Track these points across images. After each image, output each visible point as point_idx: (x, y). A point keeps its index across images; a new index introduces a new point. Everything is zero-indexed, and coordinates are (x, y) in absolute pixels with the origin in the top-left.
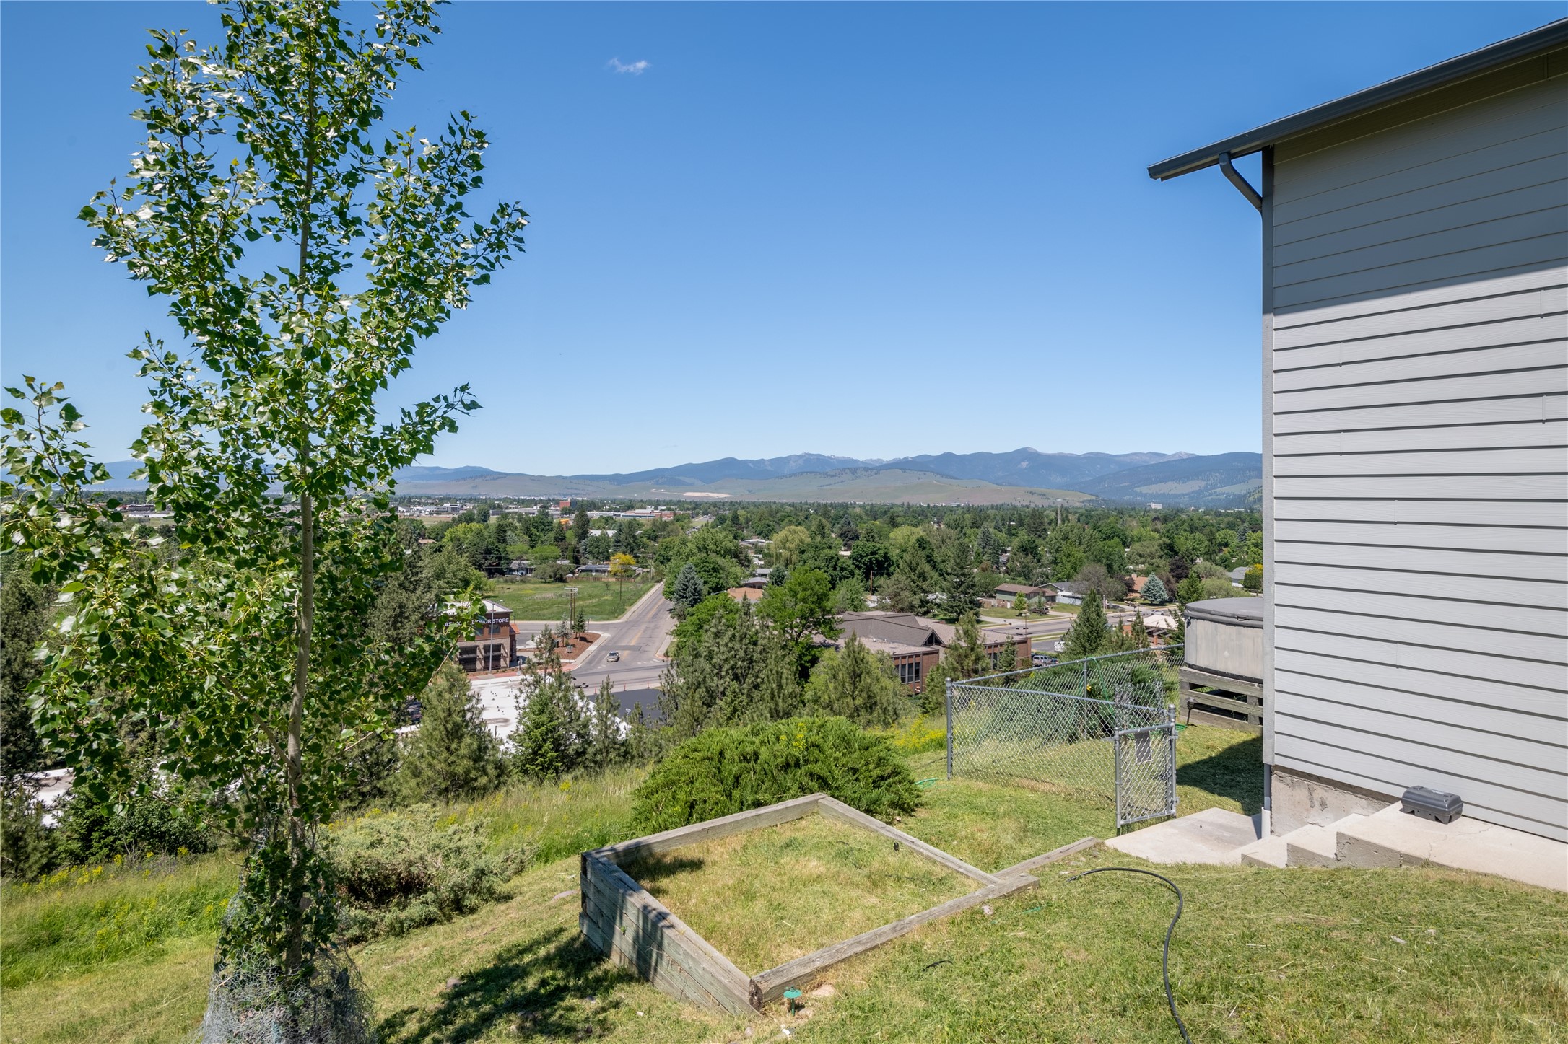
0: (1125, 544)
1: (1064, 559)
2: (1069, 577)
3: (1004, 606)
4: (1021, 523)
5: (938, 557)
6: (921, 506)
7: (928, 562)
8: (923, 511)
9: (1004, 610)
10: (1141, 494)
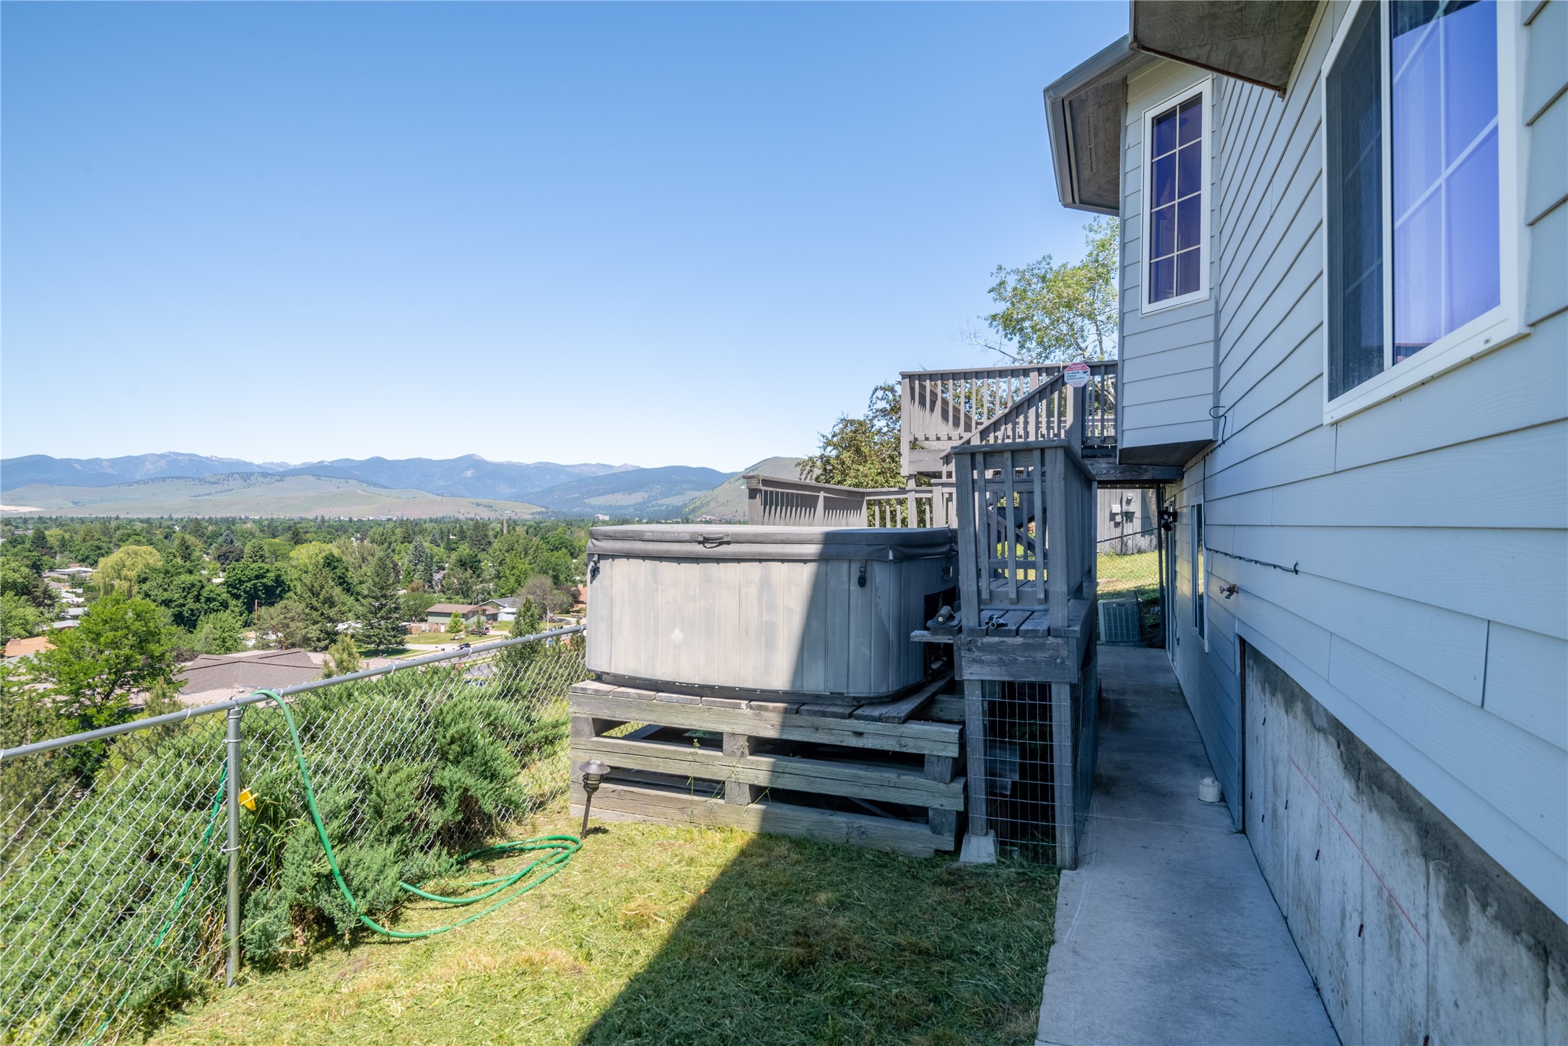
0: (573, 555)
1: (508, 572)
2: (512, 592)
3: (437, 631)
4: (462, 535)
5: (353, 577)
6: (340, 520)
7: (341, 584)
8: (342, 526)
9: (437, 634)
10: (590, 506)
